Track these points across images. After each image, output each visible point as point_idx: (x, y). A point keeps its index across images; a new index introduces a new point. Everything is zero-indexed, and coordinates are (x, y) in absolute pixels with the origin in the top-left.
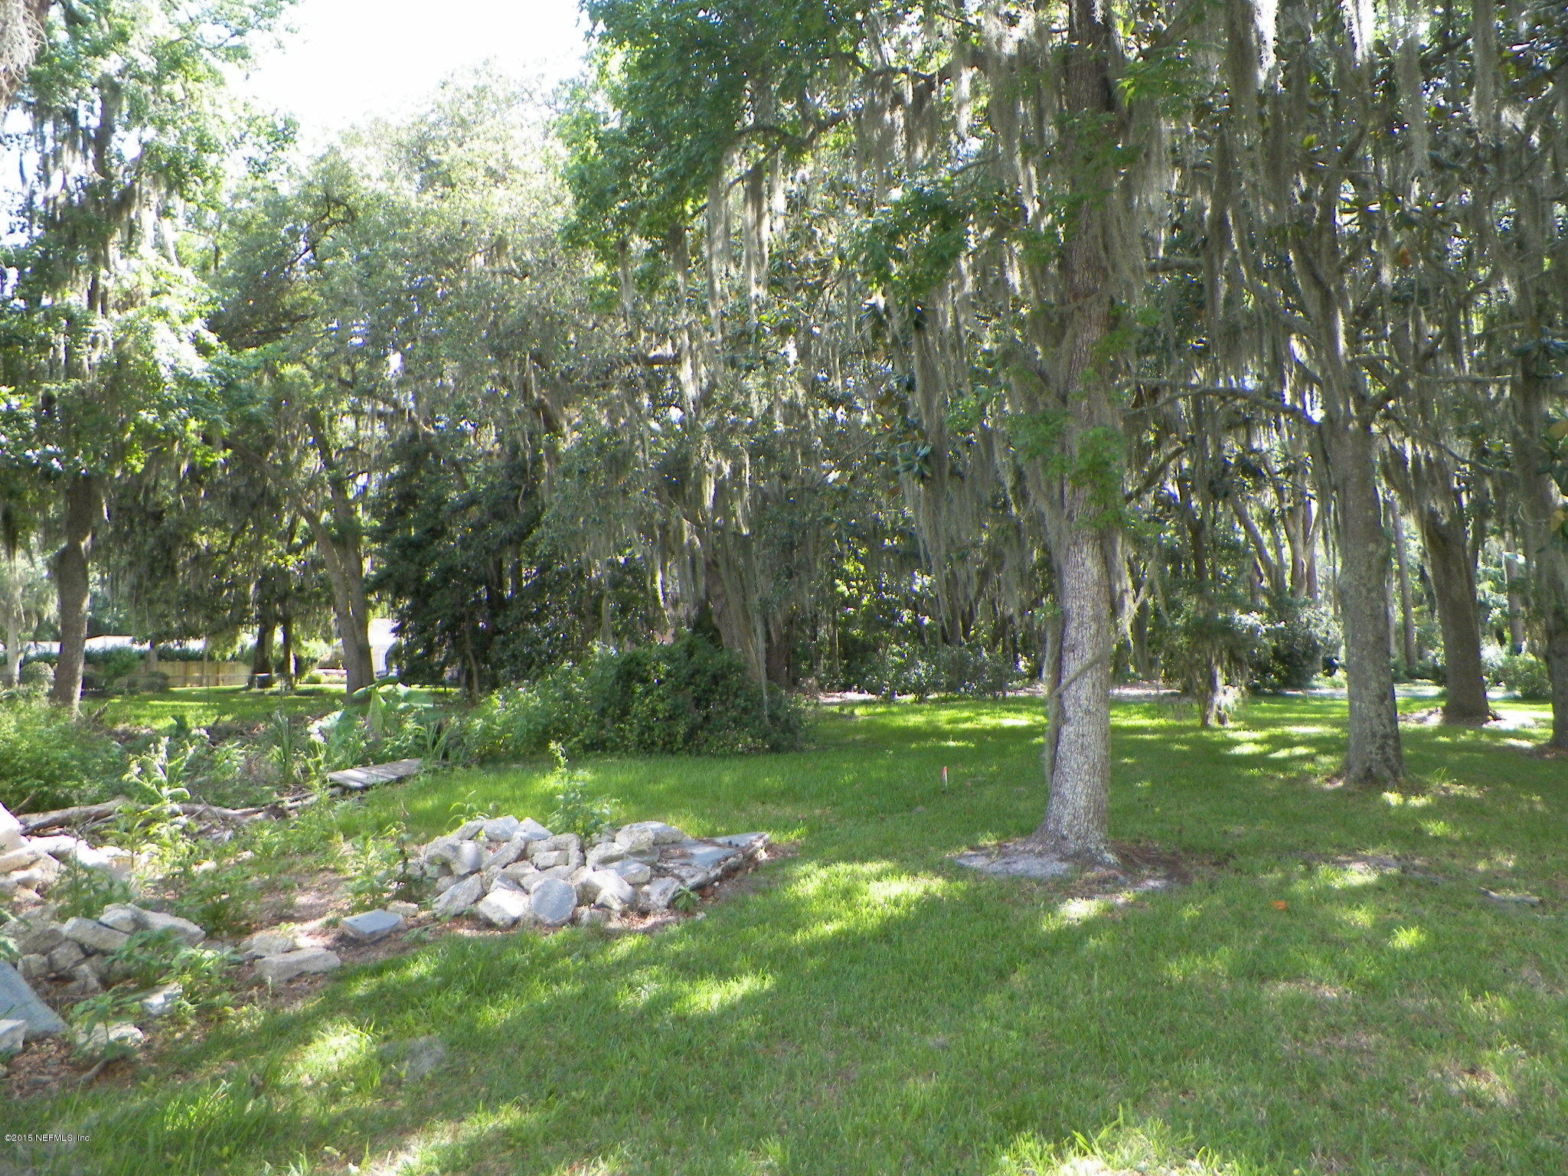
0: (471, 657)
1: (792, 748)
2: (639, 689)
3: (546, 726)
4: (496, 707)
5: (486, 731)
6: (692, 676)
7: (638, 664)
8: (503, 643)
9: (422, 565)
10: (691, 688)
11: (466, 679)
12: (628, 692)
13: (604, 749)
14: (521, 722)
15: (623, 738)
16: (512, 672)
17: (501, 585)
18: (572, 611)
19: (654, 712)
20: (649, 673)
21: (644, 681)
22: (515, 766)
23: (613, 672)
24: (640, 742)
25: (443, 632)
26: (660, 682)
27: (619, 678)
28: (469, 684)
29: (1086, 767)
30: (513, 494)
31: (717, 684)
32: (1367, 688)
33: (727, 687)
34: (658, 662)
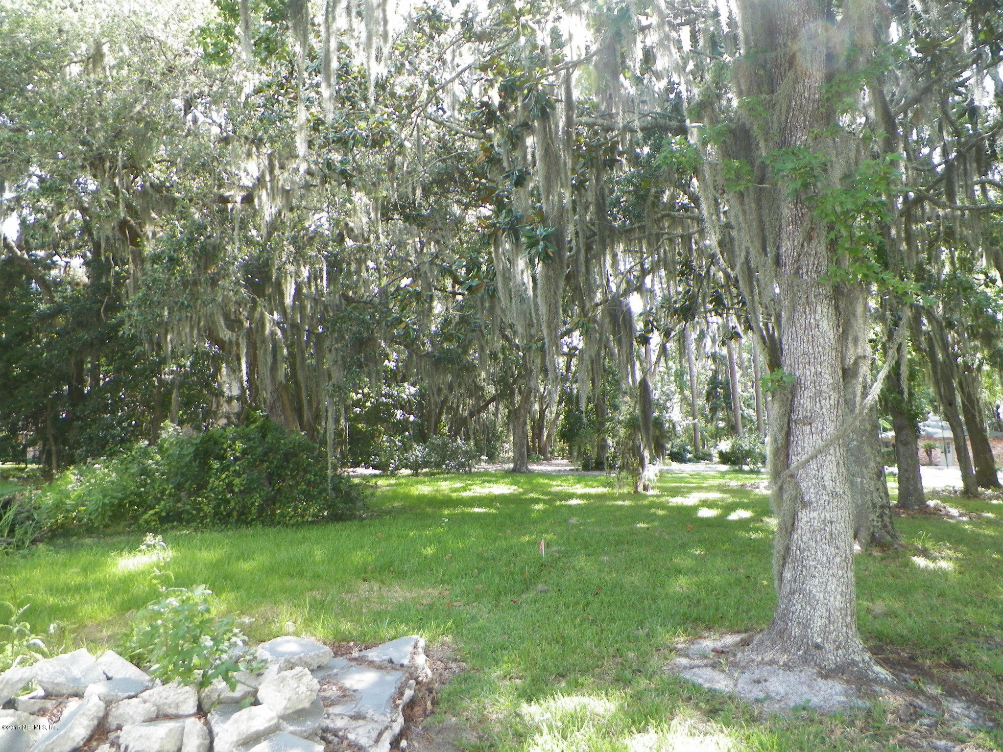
0: (51, 439)
1: (352, 517)
2: (216, 465)
3: (121, 500)
4: (71, 483)
5: (58, 506)
6: (265, 454)
7: (216, 443)
8: (81, 428)
9: (9, 362)
10: (265, 465)
11: (45, 457)
12: (205, 467)
13: (180, 521)
14: (97, 496)
15: (199, 510)
16: (87, 451)
17: (82, 381)
18: (142, 403)
19: (230, 486)
20: (225, 450)
21: (221, 458)
22: (88, 541)
23: (192, 450)
24: (216, 514)
25: (27, 417)
26: (236, 459)
27: (196, 454)
28: (48, 462)
29: (838, 560)
30: (96, 307)
31: (288, 461)
32: (866, 467)
33: (297, 463)
34: (234, 440)
